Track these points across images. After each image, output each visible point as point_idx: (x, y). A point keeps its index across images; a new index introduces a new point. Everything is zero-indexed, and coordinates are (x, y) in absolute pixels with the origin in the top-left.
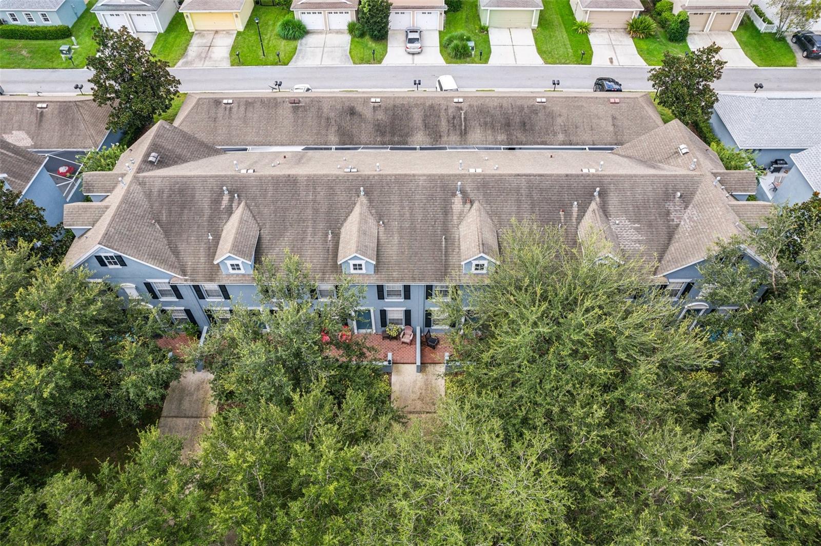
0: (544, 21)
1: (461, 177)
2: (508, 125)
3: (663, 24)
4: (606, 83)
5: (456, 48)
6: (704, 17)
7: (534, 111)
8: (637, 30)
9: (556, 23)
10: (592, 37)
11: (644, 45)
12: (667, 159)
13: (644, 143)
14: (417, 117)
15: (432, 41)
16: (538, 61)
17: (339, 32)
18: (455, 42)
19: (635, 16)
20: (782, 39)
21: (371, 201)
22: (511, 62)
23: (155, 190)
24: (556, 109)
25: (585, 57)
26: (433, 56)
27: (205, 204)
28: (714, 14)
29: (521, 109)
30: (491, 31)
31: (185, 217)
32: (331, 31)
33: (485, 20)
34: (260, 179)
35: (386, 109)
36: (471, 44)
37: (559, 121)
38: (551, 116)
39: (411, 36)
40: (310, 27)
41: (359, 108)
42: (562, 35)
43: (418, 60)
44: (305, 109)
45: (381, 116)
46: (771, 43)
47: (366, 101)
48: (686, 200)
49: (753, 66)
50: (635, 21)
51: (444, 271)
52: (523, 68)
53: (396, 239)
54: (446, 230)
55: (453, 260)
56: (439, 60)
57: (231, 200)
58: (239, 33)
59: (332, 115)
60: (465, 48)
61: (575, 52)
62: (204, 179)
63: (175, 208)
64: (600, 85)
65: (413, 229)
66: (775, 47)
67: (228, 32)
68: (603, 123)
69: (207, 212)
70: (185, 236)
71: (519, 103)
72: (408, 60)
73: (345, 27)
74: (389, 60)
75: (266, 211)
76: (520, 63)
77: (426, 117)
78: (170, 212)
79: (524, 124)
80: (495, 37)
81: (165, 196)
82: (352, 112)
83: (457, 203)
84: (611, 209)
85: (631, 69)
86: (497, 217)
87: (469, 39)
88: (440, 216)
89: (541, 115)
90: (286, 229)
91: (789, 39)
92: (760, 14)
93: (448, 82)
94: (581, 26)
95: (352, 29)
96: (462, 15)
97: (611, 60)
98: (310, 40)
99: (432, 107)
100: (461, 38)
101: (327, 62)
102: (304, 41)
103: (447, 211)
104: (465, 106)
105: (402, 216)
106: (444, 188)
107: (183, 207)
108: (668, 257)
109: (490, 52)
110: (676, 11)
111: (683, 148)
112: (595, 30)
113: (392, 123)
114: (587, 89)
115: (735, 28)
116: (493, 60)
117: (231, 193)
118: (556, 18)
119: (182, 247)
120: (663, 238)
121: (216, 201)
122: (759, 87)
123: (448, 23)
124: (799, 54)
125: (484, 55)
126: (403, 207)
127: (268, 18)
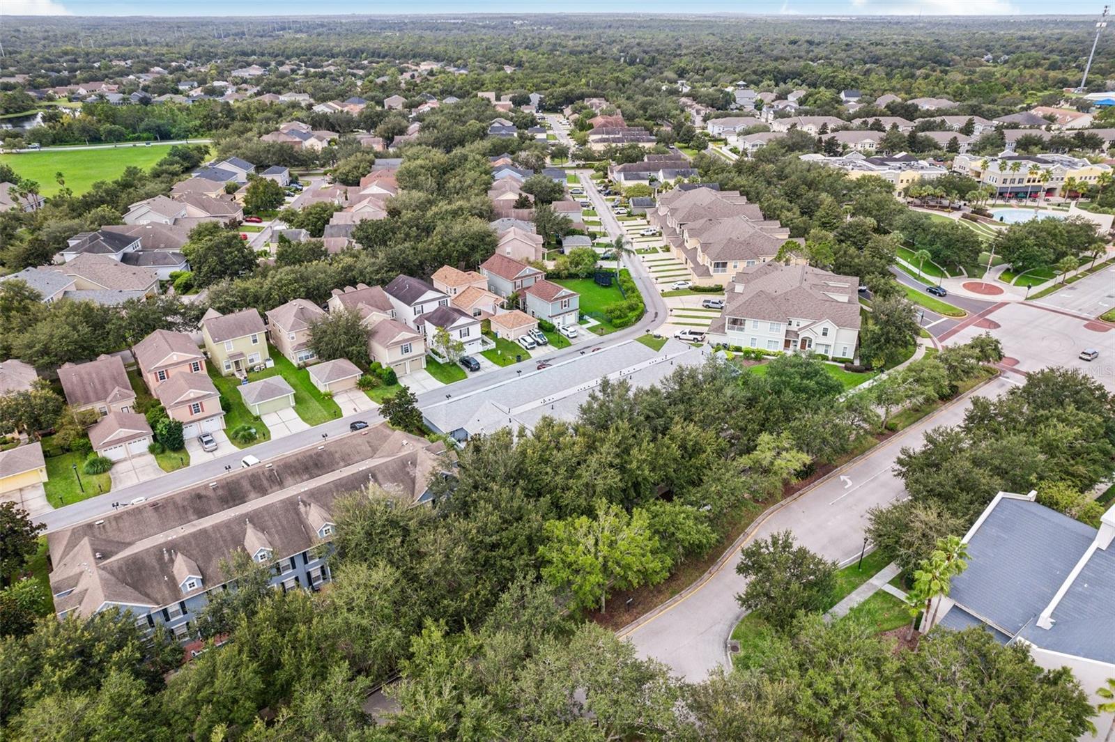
0: (298, 399)
1: (299, 494)
2: (307, 468)
3: (379, 376)
4: (357, 425)
5: (244, 437)
6: (402, 366)
7: (319, 455)
8: (364, 385)
9: (307, 398)
10: (335, 399)
11: (372, 393)
12: (400, 450)
13: (386, 447)
14: (246, 485)
15: (222, 438)
16: (306, 426)
17: (140, 455)
18: (241, 433)
19: (359, 378)
20: (455, 364)
21: (254, 525)
22: (287, 433)
23: (116, 569)
24: (332, 449)
25: (337, 414)
26: (228, 448)
27: (154, 563)
28: (408, 363)
29: (311, 456)
30: (263, 418)
31: (144, 575)
32: (133, 457)
33: (256, 411)
34: (183, 537)
35: (223, 487)
36: (253, 431)
37: (337, 455)
38: (331, 454)
39: (205, 439)
40: (114, 459)
41: (203, 493)
42: (314, 405)
43: (218, 454)
44: (164, 507)
45: (220, 492)
46: (449, 369)
47: (206, 487)
48: (414, 464)
49: (444, 385)
50: (360, 381)
51: (309, 541)
52: (298, 434)
53: (277, 536)
54: (302, 522)
55: (312, 534)
56: (234, 449)
57: (170, 555)
58: (45, 484)
59: (186, 503)
60: (250, 434)
61: (329, 413)
62: (147, 550)
63: (134, 573)
64: (353, 427)
65: (284, 528)
66: (453, 370)
67: (33, 486)
68: (363, 448)
69: (157, 567)
70: (149, 585)
71: (308, 454)
72: (210, 457)
73: (146, 449)
74: (193, 462)
75: (195, 552)
76: (294, 432)
77: (251, 483)
78: (132, 577)
79: (316, 465)
80: (267, 420)
81: (124, 569)
82: (199, 497)
83: (302, 508)
84: (381, 481)
85: (370, 411)
86: (325, 506)
87: (250, 428)
88: (296, 517)
89: (325, 456)
90: (211, 557)
91: (458, 363)
92: (437, 354)
93: (251, 460)
94: (326, 395)
95: (152, 450)
96: (235, 413)
97: (355, 410)
98: (118, 468)
99: (253, 475)
100: (244, 429)
101: (144, 479)
102: (113, 470)
103: (298, 513)
104: (274, 467)
105: (275, 525)
106: (292, 503)
107: (139, 570)
108: (416, 492)
109: (269, 432)
110: (384, 367)
111: (405, 442)
112: (336, 394)
113: (230, 494)
114: (347, 432)
115: (424, 366)
116: (274, 436)
117: (169, 551)
118: (306, 395)
119: (149, 591)
120: (411, 485)
121: (160, 558)
122: (448, 397)
123: (227, 422)
124: (467, 371)
125: (266, 435)
126: (273, 521)
127: (65, 464)
